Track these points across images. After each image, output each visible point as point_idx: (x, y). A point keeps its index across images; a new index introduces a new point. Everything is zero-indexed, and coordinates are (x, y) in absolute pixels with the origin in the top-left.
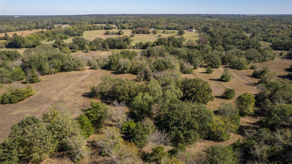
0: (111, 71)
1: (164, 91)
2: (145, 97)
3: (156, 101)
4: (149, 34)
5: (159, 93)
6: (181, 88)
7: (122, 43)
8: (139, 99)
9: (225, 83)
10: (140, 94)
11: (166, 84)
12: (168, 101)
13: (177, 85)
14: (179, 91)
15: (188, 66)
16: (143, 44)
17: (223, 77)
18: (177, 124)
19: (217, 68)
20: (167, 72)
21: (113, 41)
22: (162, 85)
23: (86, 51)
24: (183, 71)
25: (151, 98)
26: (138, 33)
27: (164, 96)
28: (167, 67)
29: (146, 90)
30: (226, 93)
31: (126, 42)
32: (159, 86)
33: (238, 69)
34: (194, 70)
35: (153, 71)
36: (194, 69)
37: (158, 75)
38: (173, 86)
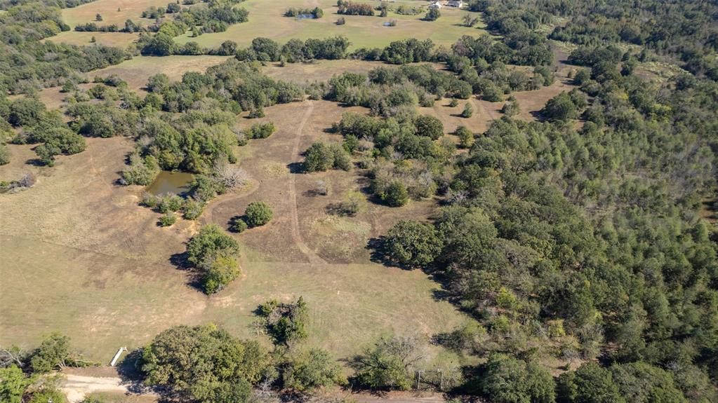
0: (336, 103)
1: (401, 127)
2: (386, 132)
3: (395, 135)
4: (371, 15)
5: (397, 130)
6: (415, 125)
7: (334, 49)
8: (382, 133)
9: (466, 119)
10: (382, 130)
11: (402, 122)
12: (403, 135)
13: (413, 122)
14: (413, 127)
15: (429, 96)
16: (367, 52)
17: (464, 112)
18: (409, 150)
19: (466, 99)
20: (404, 107)
21: (320, 46)
22: (399, 122)
23: (279, 63)
24: (423, 103)
25: (391, 133)
26: (350, 14)
27: (401, 131)
28: (403, 101)
29: (386, 127)
30: (458, 130)
31: (340, 48)
32: (396, 123)
33: (491, 101)
34: (436, 102)
35: (388, 105)
36: (436, 100)
37: (394, 110)
38: (408, 123)
